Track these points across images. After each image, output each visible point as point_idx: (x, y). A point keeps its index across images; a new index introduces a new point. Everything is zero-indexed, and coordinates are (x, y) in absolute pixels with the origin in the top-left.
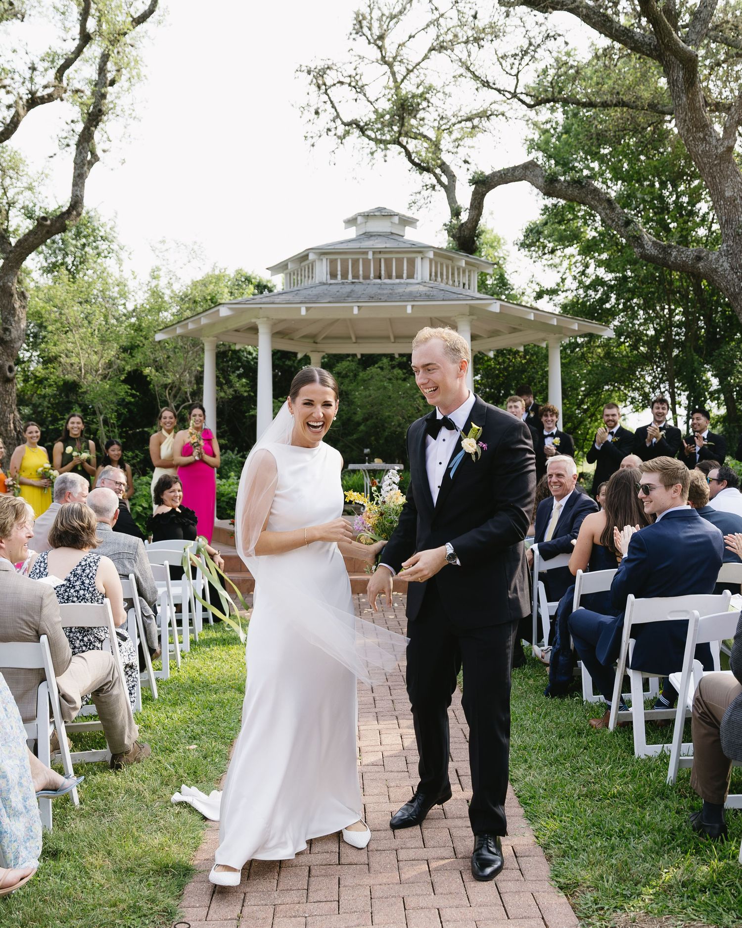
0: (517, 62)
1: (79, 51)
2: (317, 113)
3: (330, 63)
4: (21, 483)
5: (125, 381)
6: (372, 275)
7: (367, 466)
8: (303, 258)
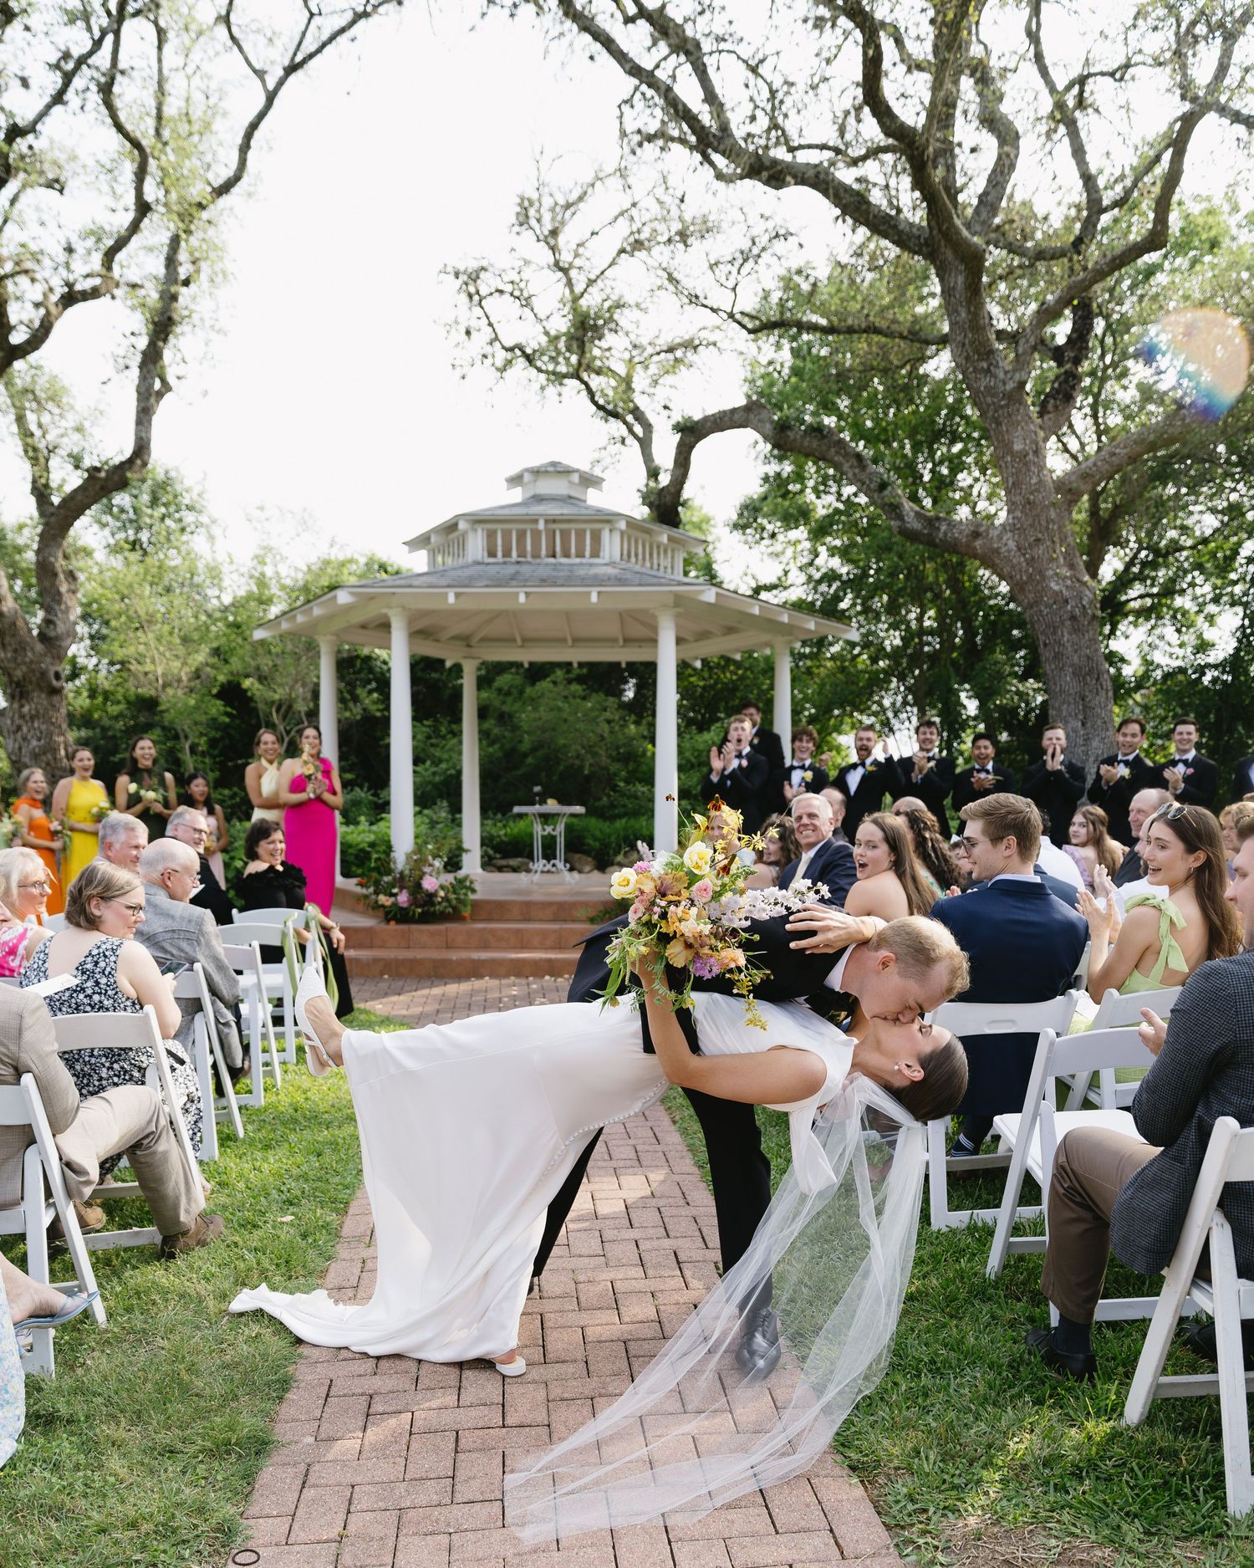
0: (734, 270)
1: (134, 227)
2: (468, 333)
3: (484, 263)
4: (72, 829)
5: (218, 696)
6: (544, 552)
7: (537, 808)
8: (451, 527)
